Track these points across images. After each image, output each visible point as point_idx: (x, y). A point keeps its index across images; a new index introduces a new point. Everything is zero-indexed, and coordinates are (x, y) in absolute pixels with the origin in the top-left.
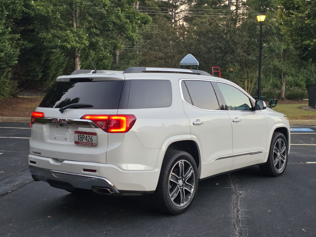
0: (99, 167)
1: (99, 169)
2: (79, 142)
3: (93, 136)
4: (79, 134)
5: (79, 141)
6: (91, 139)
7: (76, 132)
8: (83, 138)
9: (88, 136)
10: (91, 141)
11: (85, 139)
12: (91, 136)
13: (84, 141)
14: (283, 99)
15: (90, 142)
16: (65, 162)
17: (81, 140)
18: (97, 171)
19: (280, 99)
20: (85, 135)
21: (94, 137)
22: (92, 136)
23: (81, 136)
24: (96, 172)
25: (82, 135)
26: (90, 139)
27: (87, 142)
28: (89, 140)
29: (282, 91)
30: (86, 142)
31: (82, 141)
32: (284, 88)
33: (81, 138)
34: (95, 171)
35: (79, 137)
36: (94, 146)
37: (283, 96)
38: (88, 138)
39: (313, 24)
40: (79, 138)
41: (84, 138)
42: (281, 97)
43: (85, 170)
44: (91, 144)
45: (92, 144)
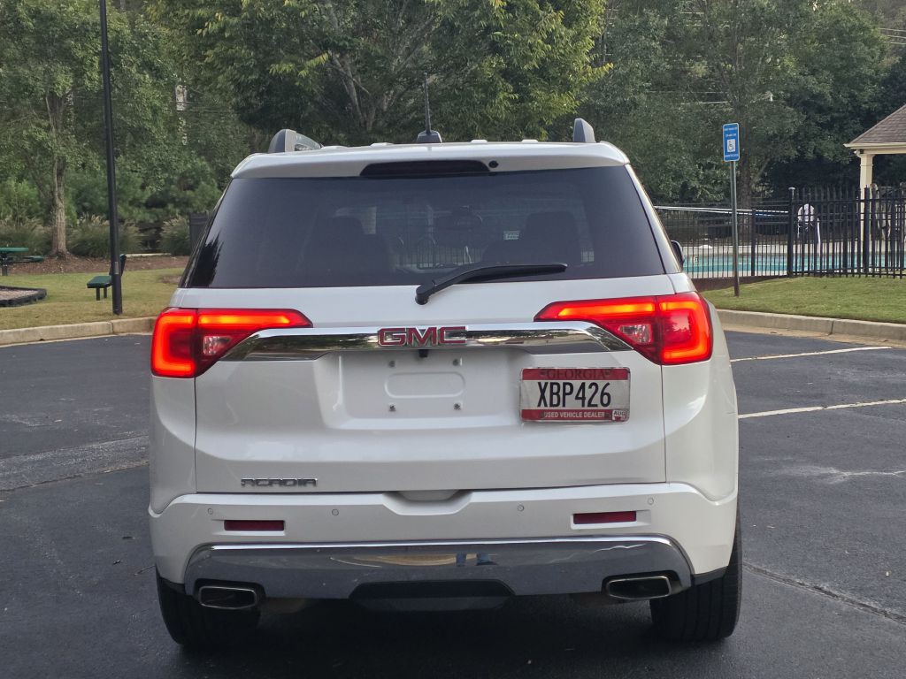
0: (651, 499)
1: (648, 507)
2: (542, 411)
3: (610, 381)
4: (543, 382)
5: (542, 407)
6: (603, 394)
7: (529, 374)
8: (565, 394)
9: (588, 383)
10: (605, 401)
11: (577, 398)
12: (601, 383)
13: (572, 403)
14: (61, 256)
15: (600, 407)
16: (475, 498)
17: (555, 402)
18: (637, 514)
19: (51, 257)
20: (577, 384)
21: (615, 387)
22: (608, 384)
23: (555, 387)
24: (634, 519)
25: (561, 382)
26: (598, 395)
27: (586, 408)
28: (596, 400)
29: (56, 229)
30: (580, 407)
31: (560, 407)
32: (61, 218)
33: (555, 397)
34: (630, 516)
35: (543, 391)
36: (618, 419)
37: (62, 246)
38: (589, 392)
39: (307, 12)
40: (543, 397)
41: (571, 393)
42: (55, 251)
43: (580, 518)
44: (603, 414)
45: (610, 412)
